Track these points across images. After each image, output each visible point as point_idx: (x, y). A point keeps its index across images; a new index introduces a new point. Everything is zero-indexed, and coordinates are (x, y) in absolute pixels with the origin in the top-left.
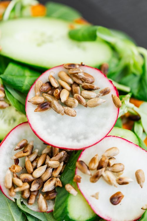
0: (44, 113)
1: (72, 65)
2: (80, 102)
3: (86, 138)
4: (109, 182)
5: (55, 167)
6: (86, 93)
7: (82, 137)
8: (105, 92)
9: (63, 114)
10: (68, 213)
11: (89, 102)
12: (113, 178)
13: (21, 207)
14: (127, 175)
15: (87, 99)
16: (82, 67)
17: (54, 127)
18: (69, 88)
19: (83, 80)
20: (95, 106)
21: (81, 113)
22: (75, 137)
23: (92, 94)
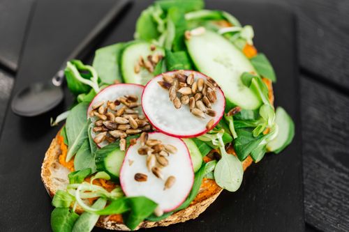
0: (162, 89)
1: (213, 82)
2: (190, 103)
3: (166, 125)
4: (148, 163)
5: (133, 127)
6: (200, 103)
7: (165, 123)
8: (211, 114)
9: (171, 100)
10: (106, 156)
11: (195, 110)
12: (153, 163)
13: (89, 129)
14: (163, 171)
15: (196, 107)
16: (218, 89)
17: (157, 102)
18: (194, 91)
19: (208, 95)
20: (196, 115)
21: (183, 112)
22: (161, 120)
23: (203, 108)
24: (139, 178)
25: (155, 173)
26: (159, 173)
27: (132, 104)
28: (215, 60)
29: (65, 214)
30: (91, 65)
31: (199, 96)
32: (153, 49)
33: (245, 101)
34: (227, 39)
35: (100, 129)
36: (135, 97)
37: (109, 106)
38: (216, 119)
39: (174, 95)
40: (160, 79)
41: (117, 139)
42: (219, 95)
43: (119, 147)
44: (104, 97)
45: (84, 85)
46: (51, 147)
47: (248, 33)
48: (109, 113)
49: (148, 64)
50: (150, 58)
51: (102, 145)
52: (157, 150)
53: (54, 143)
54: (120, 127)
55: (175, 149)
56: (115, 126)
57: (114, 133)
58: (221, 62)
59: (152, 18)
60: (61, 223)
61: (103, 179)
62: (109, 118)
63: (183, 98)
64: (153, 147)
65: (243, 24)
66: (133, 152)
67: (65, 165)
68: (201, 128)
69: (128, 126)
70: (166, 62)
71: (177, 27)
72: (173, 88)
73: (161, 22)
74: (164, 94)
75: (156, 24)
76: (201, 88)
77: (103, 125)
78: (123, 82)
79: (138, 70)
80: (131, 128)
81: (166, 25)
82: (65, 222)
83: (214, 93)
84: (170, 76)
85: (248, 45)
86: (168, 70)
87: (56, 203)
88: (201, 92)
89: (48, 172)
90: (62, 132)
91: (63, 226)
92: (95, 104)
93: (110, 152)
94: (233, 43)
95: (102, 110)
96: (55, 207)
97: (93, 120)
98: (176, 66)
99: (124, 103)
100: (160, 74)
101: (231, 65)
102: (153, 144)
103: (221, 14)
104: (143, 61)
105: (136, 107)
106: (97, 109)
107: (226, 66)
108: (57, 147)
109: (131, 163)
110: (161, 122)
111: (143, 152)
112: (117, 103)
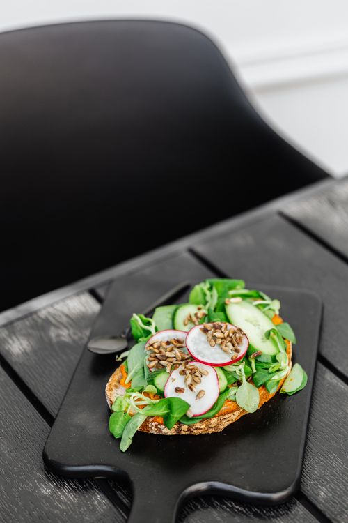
0: (202, 333)
1: (241, 330)
2: (221, 343)
4: (186, 380)
6: (229, 344)
8: (237, 351)
9: (208, 341)
10: (155, 377)
11: (226, 348)
12: (190, 381)
13: (145, 359)
14: (197, 388)
15: (226, 346)
16: (244, 335)
17: (198, 342)
18: (226, 336)
19: (236, 339)
20: (225, 351)
21: (216, 350)
22: (199, 353)
23: (231, 347)
24: (178, 390)
25: (190, 388)
26: (193, 387)
27: (179, 345)
28: (247, 321)
29: (121, 415)
30: (151, 318)
31: (229, 339)
32: (199, 309)
33: (267, 349)
34: (259, 309)
35: (153, 359)
36: (182, 340)
37: (161, 345)
38: (239, 355)
39: (210, 337)
40: (202, 327)
41: (164, 367)
42: (244, 340)
43: (166, 371)
44: (159, 338)
45: (144, 330)
46: (115, 373)
47: (276, 305)
48: (161, 349)
49: (194, 318)
50: (196, 315)
51: (153, 370)
52: (193, 372)
53: (118, 371)
54: (169, 359)
55: (207, 372)
56: (164, 358)
57: (163, 363)
58: (251, 322)
59: (202, 290)
60: (117, 424)
61: (151, 393)
62: (160, 352)
63: (218, 340)
64: (191, 370)
65: (272, 299)
66: (176, 374)
67: (124, 385)
68: (228, 359)
69: (175, 359)
70: (208, 318)
71: (219, 297)
72: (210, 332)
73: (208, 293)
74: (203, 337)
75: (205, 295)
76: (231, 335)
77: (156, 357)
78: (174, 328)
79: (186, 322)
80: (177, 360)
81: (211, 296)
82: (120, 423)
83: (240, 338)
84: (209, 326)
85: (276, 315)
86: (209, 322)
87: (115, 408)
88: (231, 337)
89: (111, 390)
90: (124, 363)
91: (118, 426)
92: (151, 341)
93: (159, 374)
94: (264, 313)
95: (155, 346)
96: (113, 411)
97: (148, 353)
98: (215, 320)
99: (173, 344)
100: (202, 324)
101: (259, 325)
102: (191, 368)
103: (258, 293)
104: (191, 317)
105: (182, 347)
106: (152, 345)
107: (255, 325)
108: (120, 374)
109: (174, 380)
110: (198, 354)
111: (183, 373)
112: (168, 343)
